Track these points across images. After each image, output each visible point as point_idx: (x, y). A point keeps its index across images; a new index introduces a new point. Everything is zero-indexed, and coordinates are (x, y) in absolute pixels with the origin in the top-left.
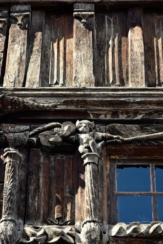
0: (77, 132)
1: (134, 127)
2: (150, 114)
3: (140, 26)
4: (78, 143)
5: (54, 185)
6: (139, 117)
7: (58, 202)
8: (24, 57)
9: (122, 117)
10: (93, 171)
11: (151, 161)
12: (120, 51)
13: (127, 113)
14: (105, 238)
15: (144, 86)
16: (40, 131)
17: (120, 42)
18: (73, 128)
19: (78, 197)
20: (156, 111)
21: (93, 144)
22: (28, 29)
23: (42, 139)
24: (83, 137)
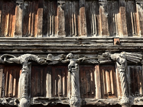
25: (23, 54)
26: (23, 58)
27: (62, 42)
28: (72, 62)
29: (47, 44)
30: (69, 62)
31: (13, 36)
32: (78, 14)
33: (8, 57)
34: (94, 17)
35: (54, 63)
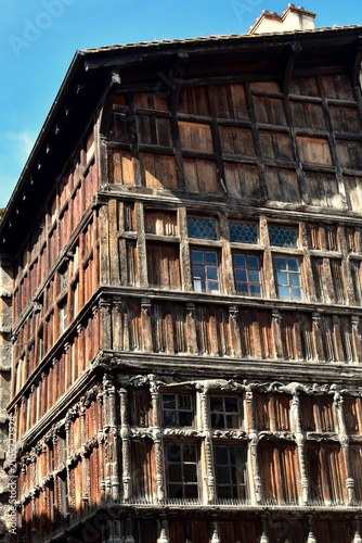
0: (149, 381)
1: (172, 379)
4: (150, 387)
5: (139, 406)
6: (173, 372)
7: (142, 415)
10: (156, 402)
14: (163, 436)
17: (162, 324)
18: (147, 378)
19: (149, 413)
21: (155, 388)
22: (121, 312)
23: (135, 383)
24: (153, 383)
25: (291, 381)
26: (292, 387)
27: (324, 370)
29: (311, 372)
30: (333, 394)
31: (276, 359)
32: (332, 331)
33: (278, 386)
34: (347, 335)
35: (320, 394)
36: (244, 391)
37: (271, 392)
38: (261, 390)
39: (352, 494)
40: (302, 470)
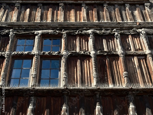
0: (10, 32)
1: (22, 31)
2: (26, 28)
3: (29, 8)
4: (9, 34)
5: (3, 43)
6: (24, 29)
7: (3, 47)
8: (2, 15)
9: (20, 29)
10: (11, 40)
11: (26, 38)
12: (24, 14)
13: (21, 28)
14: (11, 55)
15: (27, 22)
16: (1, 32)
17: (24, 12)
18: (9, 31)
19: (7, 46)
20: (28, 27)
21: (12, 35)
22: (5, 9)
23: (1, 33)
24: (11, 33)
25: (90, 29)
26: (90, 31)
28: (116, 33)
30: (115, 34)
31: (82, 21)
32: (115, 11)
33: (81, 31)
34: (123, 12)
35: (107, 34)
36: (62, 34)
37: (78, 34)
38: (72, 34)
39: (127, 80)
40: (94, 69)
